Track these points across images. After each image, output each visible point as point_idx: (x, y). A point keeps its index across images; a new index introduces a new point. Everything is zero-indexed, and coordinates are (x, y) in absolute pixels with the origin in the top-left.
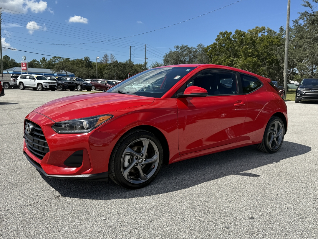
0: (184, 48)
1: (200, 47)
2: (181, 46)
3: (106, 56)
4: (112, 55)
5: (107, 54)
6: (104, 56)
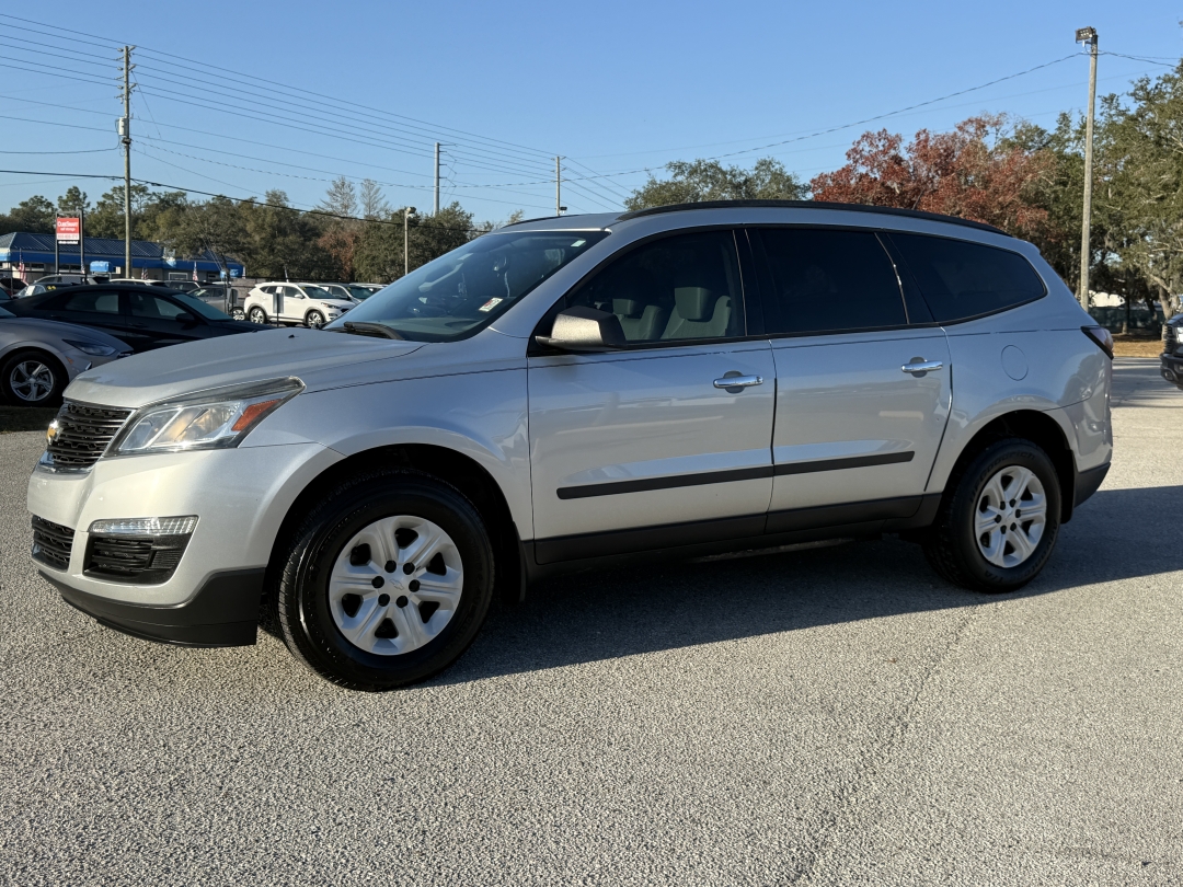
0: (702, 172)
2: (694, 163)
3: (341, 187)
4: (369, 184)
5: (348, 178)
6: (333, 189)
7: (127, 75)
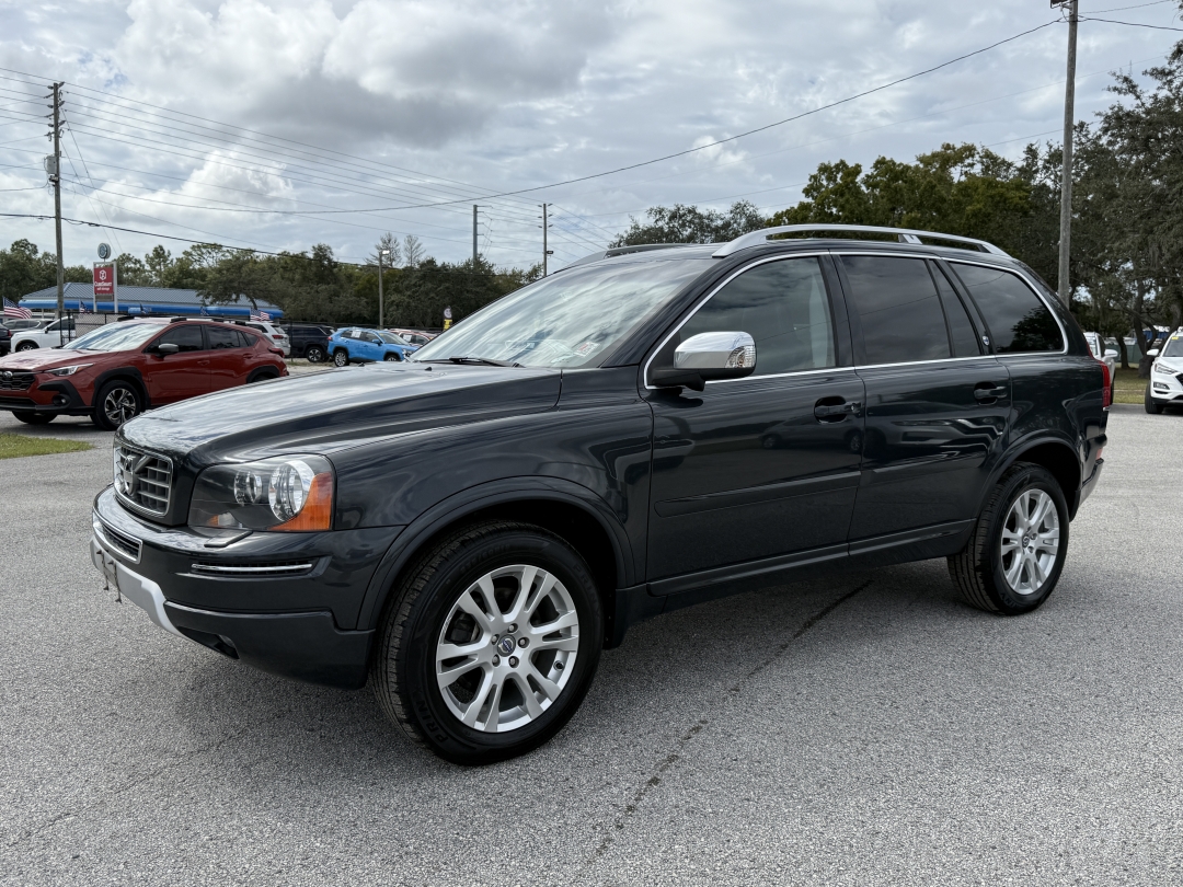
0: (681, 217)
1: (742, 213)
2: (673, 208)
3: (388, 242)
4: (410, 240)
6: (380, 243)
7: (56, 115)
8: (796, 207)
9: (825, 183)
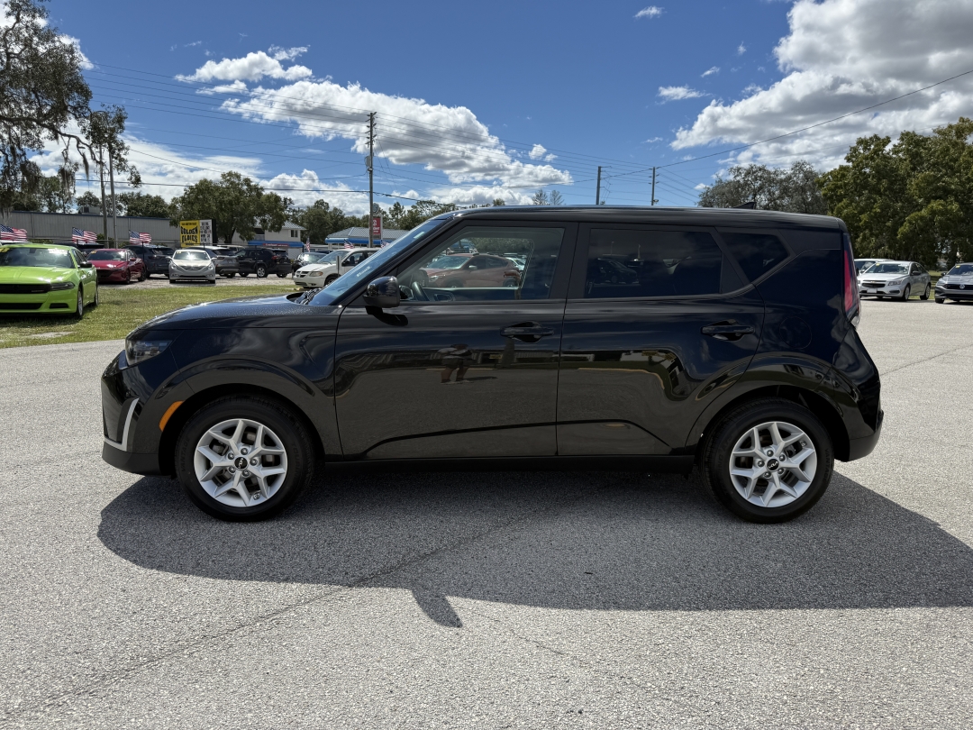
0: (754, 172)
1: (801, 169)
3: (541, 195)
4: (555, 194)
5: (544, 190)
6: (535, 196)
7: (371, 131)
8: (838, 168)
9: (862, 151)
